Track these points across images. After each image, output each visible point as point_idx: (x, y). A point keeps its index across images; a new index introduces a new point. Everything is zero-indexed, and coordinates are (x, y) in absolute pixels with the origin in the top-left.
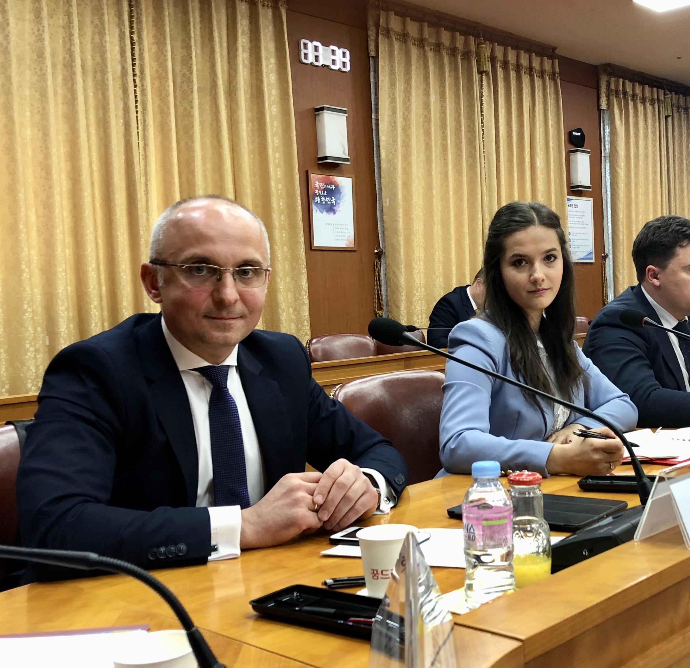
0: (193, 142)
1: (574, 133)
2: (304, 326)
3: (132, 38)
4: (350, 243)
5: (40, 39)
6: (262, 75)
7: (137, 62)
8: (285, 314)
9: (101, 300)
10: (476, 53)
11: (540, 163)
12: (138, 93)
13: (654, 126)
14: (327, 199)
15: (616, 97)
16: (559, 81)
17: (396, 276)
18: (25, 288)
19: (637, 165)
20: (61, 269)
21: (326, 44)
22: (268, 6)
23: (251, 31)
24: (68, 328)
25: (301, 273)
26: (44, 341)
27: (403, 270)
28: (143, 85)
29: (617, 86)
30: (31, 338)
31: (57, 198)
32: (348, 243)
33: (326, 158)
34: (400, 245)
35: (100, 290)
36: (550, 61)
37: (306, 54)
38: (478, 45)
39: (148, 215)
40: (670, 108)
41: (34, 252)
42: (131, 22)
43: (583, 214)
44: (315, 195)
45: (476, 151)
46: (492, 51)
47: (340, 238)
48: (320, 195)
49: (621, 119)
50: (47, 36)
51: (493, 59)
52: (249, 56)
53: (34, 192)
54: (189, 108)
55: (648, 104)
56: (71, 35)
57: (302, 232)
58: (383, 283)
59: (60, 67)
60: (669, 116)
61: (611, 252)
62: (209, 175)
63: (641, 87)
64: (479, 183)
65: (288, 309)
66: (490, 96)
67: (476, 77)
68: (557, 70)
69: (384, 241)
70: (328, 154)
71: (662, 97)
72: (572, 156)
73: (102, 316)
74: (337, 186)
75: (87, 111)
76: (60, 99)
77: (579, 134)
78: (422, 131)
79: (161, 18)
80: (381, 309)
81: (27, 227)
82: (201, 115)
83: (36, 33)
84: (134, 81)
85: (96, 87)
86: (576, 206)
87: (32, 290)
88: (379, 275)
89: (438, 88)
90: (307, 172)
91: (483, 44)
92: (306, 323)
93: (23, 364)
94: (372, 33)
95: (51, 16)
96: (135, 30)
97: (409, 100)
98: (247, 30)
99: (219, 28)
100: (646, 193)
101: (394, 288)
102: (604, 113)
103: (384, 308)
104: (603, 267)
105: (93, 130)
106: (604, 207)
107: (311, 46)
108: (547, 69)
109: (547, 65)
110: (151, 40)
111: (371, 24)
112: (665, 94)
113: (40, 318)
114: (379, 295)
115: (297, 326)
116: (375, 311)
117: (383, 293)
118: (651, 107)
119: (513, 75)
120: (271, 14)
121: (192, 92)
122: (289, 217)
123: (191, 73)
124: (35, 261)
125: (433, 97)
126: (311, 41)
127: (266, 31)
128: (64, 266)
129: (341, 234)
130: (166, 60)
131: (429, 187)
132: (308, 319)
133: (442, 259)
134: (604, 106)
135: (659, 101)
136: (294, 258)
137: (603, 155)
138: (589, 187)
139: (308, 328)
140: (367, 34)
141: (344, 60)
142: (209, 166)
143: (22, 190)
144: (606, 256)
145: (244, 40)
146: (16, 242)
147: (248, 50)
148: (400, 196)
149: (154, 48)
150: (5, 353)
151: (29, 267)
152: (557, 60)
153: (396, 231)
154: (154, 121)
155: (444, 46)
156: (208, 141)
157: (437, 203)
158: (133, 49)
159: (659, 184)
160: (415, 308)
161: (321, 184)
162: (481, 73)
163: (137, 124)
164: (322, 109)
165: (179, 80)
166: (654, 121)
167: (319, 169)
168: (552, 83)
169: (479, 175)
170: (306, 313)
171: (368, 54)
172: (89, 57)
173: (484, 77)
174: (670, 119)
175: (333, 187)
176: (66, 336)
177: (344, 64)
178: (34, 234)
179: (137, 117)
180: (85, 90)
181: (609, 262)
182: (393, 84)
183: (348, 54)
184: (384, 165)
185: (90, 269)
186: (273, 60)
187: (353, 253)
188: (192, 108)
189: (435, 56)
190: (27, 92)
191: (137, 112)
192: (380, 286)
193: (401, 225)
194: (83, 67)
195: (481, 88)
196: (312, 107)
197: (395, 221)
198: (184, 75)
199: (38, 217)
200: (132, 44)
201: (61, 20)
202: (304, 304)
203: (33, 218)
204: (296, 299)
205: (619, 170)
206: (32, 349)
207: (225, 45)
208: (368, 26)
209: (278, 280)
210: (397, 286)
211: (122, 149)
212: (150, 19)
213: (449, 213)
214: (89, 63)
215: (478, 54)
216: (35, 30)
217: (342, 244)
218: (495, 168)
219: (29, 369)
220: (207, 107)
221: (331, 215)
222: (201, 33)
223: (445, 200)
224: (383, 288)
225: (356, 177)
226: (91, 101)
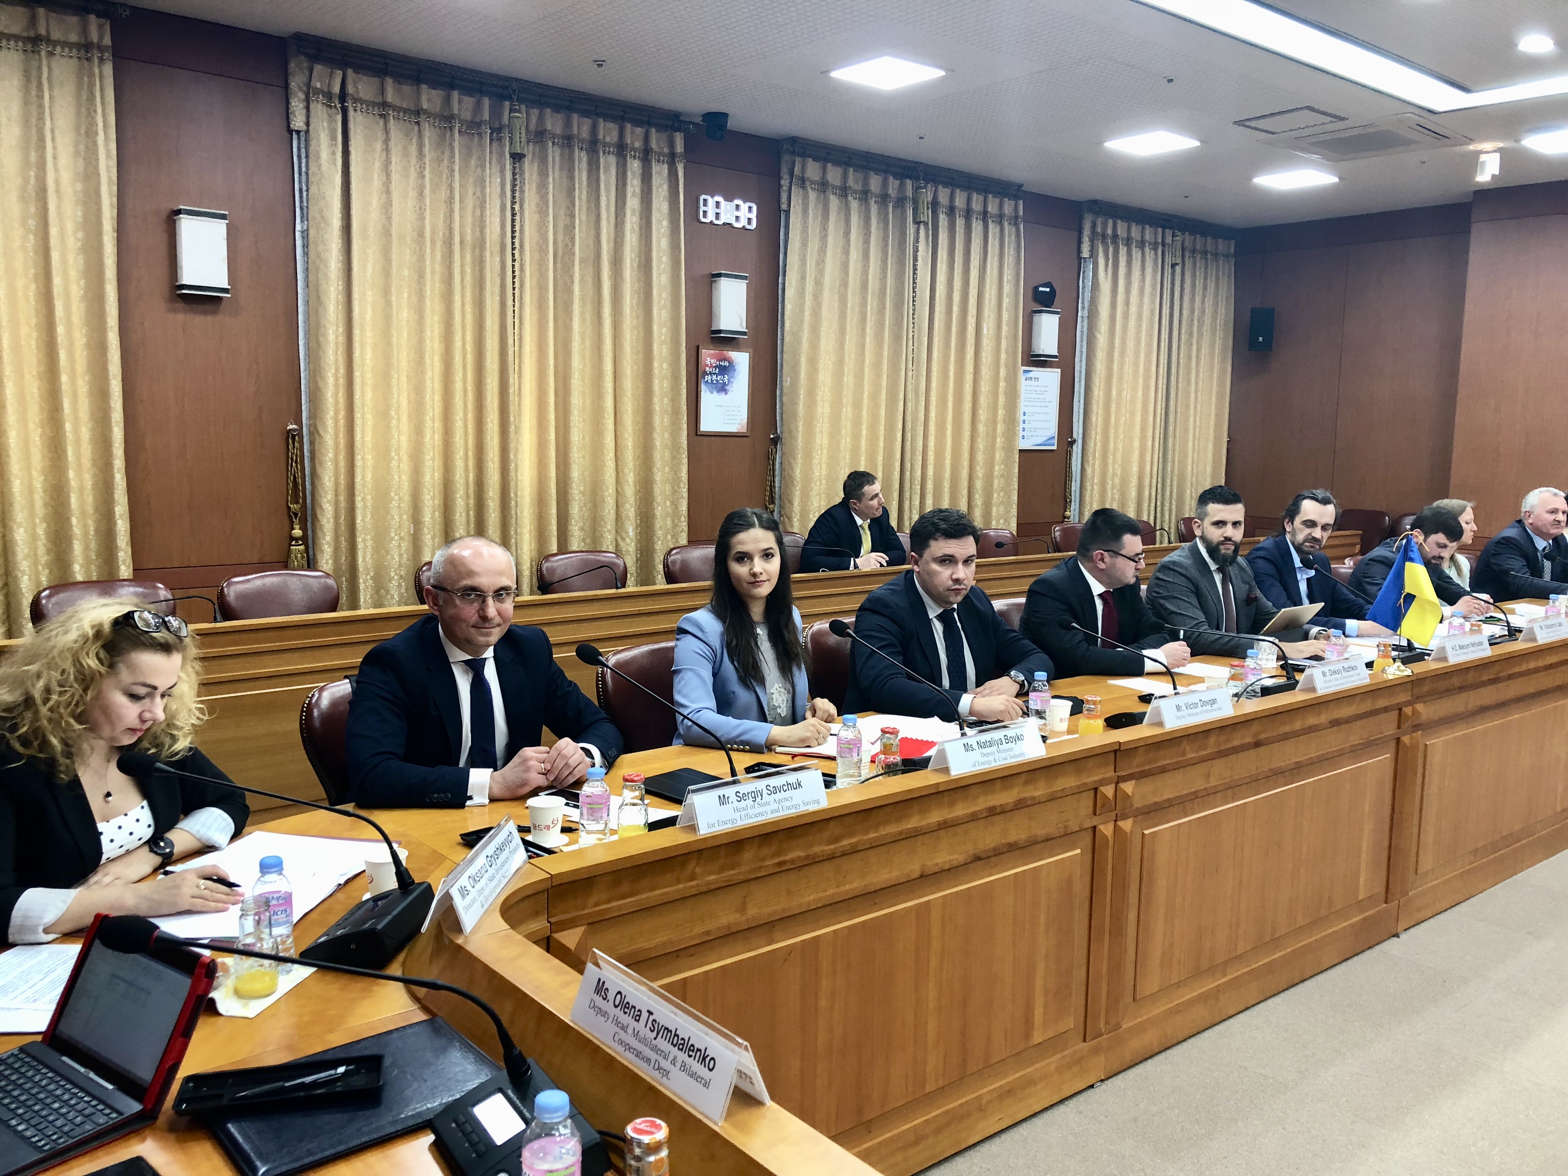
0: (571, 319)
1: (1041, 289)
2: (680, 522)
3: (513, 209)
4: (742, 427)
5: (421, 218)
6: (651, 241)
7: (517, 234)
8: (660, 508)
9: (468, 489)
10: (914, 199)
11: (988, 329)
12: (517, 269)
13: (1154, 277)
14: (719, 377)
15: (1102, 242)
16: (1022, 226)
17: (792, 468)
18: (393, 476)
19: (1125, 328)
20: (428, 457)
21: (729, 199)
22: (663, 162)
23: (642, 191)
24: (433, 517)
25: (681, 463)
26: (409, 529)
27: (800, 461)
28: (521, 260)
29: (1105, 227)
30: (396, 527)
31: (428, 383)
32: (739, 427)
33: (720, 331)
34: (798, 432)
35: (467, 477)
36: (1013, 203)
37: (705, 212)
38: (916, 189)
39: (520, 400)
40: (1179, 253)
41: (404, 438)
42: (513, 191)
43: (1045, 389)
44: (705, 373)
45: (903, 318)
46: (935, 197)
47: (730, 422)
48: (711, 373)
49: (1106, 270)
50: (427, 214)
51: (935, 205)
52: (638, 221)
53: (407, 376)
54: (569, 282)
55: (1147, 249)
56: (452, 211)
57: (685, 418)
58: (777, 472)
59: (439, 244)
60: (1177, 264)
61: (1081, 436)
62: (587, 354)
63: (1140, 228)
64: (904, 356)
65: (665, 502)
66: (928, 252)
67: (911, 229)
68: (1021, 213)
69: (782, 425)
70: (722, 328)
71: (1169, 240)
72: (1036, 317)
73: (467, 505)
74: (731, 363)
75: (463, 288)
76: (437, 278)
77: (1048, 290)
78: (836, 297)
79: (544, 185)
80: (773, 502)
81: (398, 414)
82: (582, 289)
83: (418, 211)
84: (513, 255)
85: (473, 263)
86: (1037, 379)
87: (400, 477)
88: (774, 464)
89: (861, 243)
90: (698, 347)
91: (922, 188)
92: (683, 519)
93: (387, 552)
94: (785, 182)
95: (433, 191)
96: (517, 200)
97: (823, 261)
98: (638, 190)
99: (608, 191)
100: (1136, 364)
101: (787, 480)
102: (1085, 261)
103: (777, 502)
104: (1068, 455)
105: (469, 309)
106: (1077, 380)
107: (711, 202)
108: (1006, 212)
109: (1008, 207)
110: (534, 208)
111: (784, 171)
112: (1173, 236)
113: (406, 505)
114: (772, 487)
115: (673, 521)
116: (766, 506)
117: (777, 485)
118: (1153, 252)
119: (960, 223)
120: (666, 171)
121: (573, 265)
122: (672, 400)
123: (573, 245)
124: (405, 448)
125: (855, 254)
126: (712, 197)
127: (660, 190)
128: (431, 454)
129: (732, 417)
130: (547, 232)
131: (840, 363)
132: (686, 514)
133: (849, 446)
134: (1085, 254)
135: (1164, 245)
136: (675, 446)
137: (1079, 314)
138: (1055, 357)
139: (685, 524)
140: (779, 184)
141: (750, 216)
142: (588, 343)
143: (396, 376)
144: (1074, 441)
145: (634, 202)
146: (388, 428)
147: (637, 214)
148: (803, 375)
149: (536, 217)
150: (372, 539)
151: (398, 455)
152: (1021, 202)
153: (795, 415)
154: (531, 299)
155: (872, 194)
156: (588, 317)
157: (849, 380)
158: (513, 221)
159: (1155, 352)
160: (812, 504)
161: (712, 361)
162: (917, 223)
163: (514, 301)
164: (719, 275)
165: (560, 253)
166: (1155, 271)
167: (712, 343)
168: (1014, 229)
169: (904, 347)
170: (684, 507)
171: (780, 206)
172: (469, 231)
173: (922, 227)
174: (1178, 269)
175: (727, 364)
176: (430, 526)
177: (749, 220)
178: (405, 419)
179: (514, 294)
180: (462, 266)
181: (1077, 449)
182: (804, 244)
183: (755, 208)
184: (787, 338)
185: (458, 457)
186: (665, 223)
187: (745, 439)
188: (572, 282)
189: (860, 205)
190: (406, 272)
191: (514, 289)
192: (774, 476)
193: (801, 409)
194: (462, 242)
195: (917, 240)
196: (707, 272)
197: (795, 403)
198: (566, 245)
199: (409, 402)
200: (513, 215)
201: (443, 194)
202: (682, 497)
203: (404, 403)
204: (674, 492)
205: (1098, 336)
206: (396, 538)
207: (613, 208)
208: (782, 174)
209: (655, 470)
210: (792, 478)
211: (497, 327)
212: (534, 186)
213: (862, 393)
214: (469, 238)
215: (915, 201)
216: (418, 207)
217: (733, 428)
218: (926, 338)
219: (393, 558)
220: (589, 280)
221: (723, 395)
222: (588, 197)
223: (859, 377)
224: (777, 479)
225: (754, 351)
226: (468, 278)
